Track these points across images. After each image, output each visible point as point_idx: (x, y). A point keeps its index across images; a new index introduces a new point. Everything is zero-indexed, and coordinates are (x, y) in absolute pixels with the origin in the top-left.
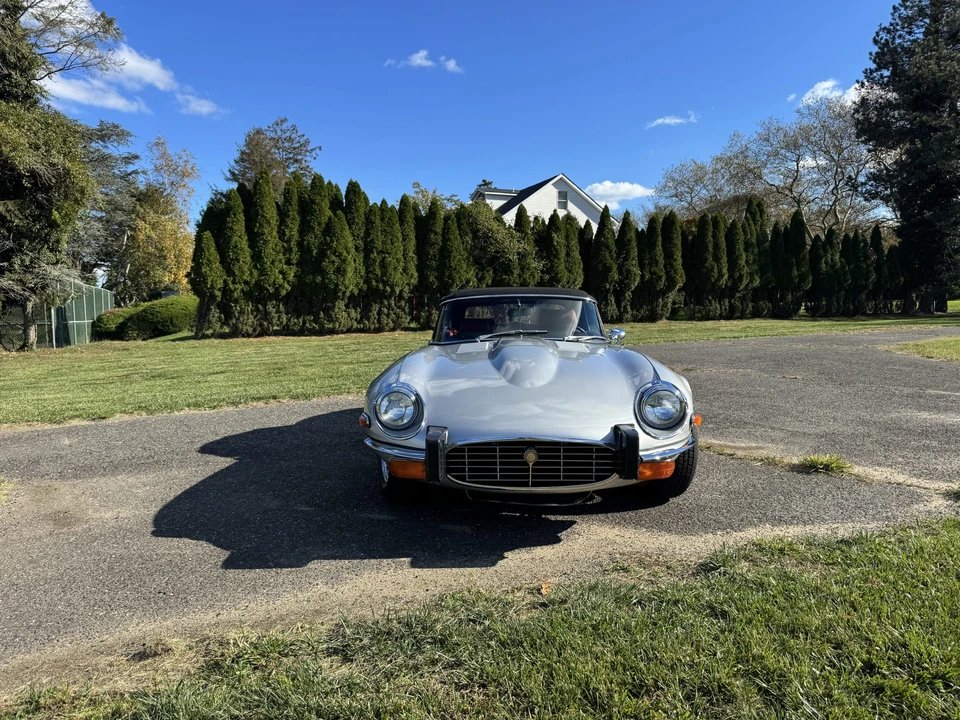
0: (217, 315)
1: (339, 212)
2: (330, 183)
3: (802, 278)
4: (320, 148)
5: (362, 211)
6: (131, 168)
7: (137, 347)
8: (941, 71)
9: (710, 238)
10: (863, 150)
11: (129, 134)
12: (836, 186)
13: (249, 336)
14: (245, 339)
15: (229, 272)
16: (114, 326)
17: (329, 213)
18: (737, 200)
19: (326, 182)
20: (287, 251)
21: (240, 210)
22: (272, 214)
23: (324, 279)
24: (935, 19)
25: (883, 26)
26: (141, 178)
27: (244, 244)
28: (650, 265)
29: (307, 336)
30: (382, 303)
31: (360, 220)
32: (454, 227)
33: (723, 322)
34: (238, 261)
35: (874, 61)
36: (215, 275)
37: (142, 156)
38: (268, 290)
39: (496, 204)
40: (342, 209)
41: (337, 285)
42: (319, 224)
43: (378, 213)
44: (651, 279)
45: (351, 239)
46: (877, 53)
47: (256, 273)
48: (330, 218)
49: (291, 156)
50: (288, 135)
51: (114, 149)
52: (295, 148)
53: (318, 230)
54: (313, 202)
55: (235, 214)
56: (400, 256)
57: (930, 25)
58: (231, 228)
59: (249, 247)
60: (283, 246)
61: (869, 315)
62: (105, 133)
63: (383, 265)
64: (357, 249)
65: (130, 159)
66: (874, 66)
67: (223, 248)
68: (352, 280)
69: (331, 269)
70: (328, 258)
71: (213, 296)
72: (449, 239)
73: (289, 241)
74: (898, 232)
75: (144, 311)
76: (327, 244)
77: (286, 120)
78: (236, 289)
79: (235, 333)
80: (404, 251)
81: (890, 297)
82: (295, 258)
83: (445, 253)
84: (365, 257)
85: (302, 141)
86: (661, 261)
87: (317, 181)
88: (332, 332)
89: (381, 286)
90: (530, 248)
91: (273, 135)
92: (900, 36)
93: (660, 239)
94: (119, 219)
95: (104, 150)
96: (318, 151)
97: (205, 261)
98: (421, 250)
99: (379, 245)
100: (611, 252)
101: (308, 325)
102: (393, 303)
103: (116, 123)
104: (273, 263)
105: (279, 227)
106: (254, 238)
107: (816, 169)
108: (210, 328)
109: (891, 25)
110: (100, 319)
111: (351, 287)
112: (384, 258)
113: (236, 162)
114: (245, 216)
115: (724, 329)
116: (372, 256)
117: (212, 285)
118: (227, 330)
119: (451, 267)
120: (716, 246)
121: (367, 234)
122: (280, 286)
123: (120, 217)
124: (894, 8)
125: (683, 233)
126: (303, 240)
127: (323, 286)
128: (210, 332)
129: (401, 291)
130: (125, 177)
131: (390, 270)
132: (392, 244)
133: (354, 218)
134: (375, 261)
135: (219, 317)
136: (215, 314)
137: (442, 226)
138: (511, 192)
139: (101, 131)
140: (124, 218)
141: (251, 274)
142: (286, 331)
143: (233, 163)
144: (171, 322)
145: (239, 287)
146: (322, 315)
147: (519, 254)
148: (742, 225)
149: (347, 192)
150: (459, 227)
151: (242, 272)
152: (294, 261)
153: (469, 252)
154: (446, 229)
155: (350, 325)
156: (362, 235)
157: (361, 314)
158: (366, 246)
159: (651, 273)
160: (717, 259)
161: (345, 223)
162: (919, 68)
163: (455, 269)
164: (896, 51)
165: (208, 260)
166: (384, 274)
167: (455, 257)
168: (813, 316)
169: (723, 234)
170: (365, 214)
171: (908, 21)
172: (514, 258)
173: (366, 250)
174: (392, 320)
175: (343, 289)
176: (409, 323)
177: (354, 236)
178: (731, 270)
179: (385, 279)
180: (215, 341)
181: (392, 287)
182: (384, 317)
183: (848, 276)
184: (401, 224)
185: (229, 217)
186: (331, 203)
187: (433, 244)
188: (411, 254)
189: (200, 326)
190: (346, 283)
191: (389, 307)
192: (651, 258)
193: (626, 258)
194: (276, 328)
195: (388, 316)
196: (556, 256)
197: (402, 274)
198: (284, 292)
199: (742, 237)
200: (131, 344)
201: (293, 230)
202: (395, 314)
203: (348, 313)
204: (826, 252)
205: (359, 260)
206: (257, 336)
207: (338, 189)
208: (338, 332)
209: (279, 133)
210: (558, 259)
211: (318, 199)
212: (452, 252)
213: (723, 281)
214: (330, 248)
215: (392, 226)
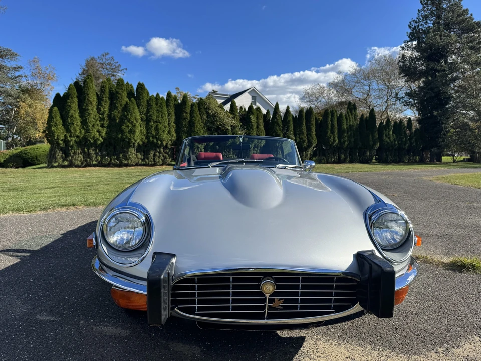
0: (60, 155)
1: (132, 99)
2: (127, 83)
3: (375, 144)
4: (126, 69)
5: (145, 99)
6: (17, 74)
7: (11, 172)
8: (442, 41)
9: (329, 122)
10: (402, 82)
11: (16, 55)
12: (388, 99)
13: (78, 167)
14: (76, 169)
15: (68, 130)
16: (3, 160)
17: (126, 99)
18: (341, 104)
19: (125, 83)
20: (102, 119)
21: (75, 96)
22: (93, 99)
23: (122, 135)
24: (439, 17)
25: (413, 19)
26: (23, 79)
27: (77, 115)
28: (299, 134)
29: (112, 167)
30: (156, 150)
31: (144, 104)
32: (197, 110)
33: (335, 165)
34: (73, 124)
35: (409, 37)
36: (60, 132)
37: (25, 67)
38: (90, 141)
39: (220, 101)
40: (134, 97)
41: (130, 139)
42: (121, 105)
43: (154, 100)
44: (300, 141)
45: (139, 114)
46: (411, 33)
47: (83, 131)
48: (127, 102)
49: (110, 73)
50: (109, 61)
51: (8, 63)
52: (112, 69)
53: (120, 109)
54: (117, 93)
55: (72, 98)
56: (166, 124)
57: (436, 19)
58: (70, 106)
59: (80, 117)
60: (100, 117)
61: (405, 163)
62: (3, 54)
63: (157, 129)
64: (142, 120)
65: (18, 68)
66: (408, 39)
67: (65, 117)
68: (138, 137)
69: (127, 130)
70: (126, 124)
71: (58, 144)
72: (194, 117)
73: (103, 114)
74: (419, 121)
75: (21, 152)
76: (125, 116)
77: (108, 54)
78: (71, 140)
79: (71, 165)
80: (169, 121)
81: (415, 155)
82: (106, 123)
83: (192, 124)
84: (146, 124)
85: (117, 65)
86: (305, 132)
87: (120, 82)
88: (127, 166)
89: (155, 141)
90: (236, 122)
91: (101, 61)
92: (422, 25)
93: (304, 121)
95: (2, 63)
96: (125, 71)
97: (53, 124)
98: (178, 121)
99: (154, 118)
100: (279, 127)
101: (113, 161)
102: (162, 150)
103: (8, 48)
104: (93, 126)
105: (98, 106)
106: (83, 112)
107: (378, 90)
108: (56, 162)
109: (417, 18)
111: (138, 141)
112: (157, 126)
113: (80, 74)
114: (78, 99)
115: (337, 168)
116: (150, 124)
117: (57, 138)
118: (66, 163)
119: (195, 131)
120: (333, 126)
121: (148, 112)
122: (97, 139)
123: (10, 100)
124: (419, 10)
125: (316, 119)
126: (111, 114)
127: (123, 140)
128: (56, 165)
129: (167, 144)
130: (14, 78)
131: (161, 132)
132: (162, 118)
133: (141, 103)
134: (152, 127)
135: (62, 156)
136: (59, 154)
137: (190, 109)
138: (227, 95)
140: (13, 101)
141: (80, 132)
142: (100, 165)
143: (78, 75)
144: (36, 159)
145: (73, 139)
146: (121, 156)
147: (232, 126)
148: (345, 115)
149: (137, 88)
150: (200, 110)
151: (75, 131)
152: (106, 126)
153: (205, 124)
154: (192, 111)
155: (137, 161)
156: (145, 112)
157: (144, 156)
158: (147, 118)
159: (300, 139)
160: (333, 133)
161: (136, 105)
162: (432, 40)
163: (197, 133)
164: (419, 31)
165: (56, 124)
166: (157, 134)
167: (197, 126)
168: (379, 163)
169: (336, 120)
170: (147, 101)
171: (426, 17)
172: (229, 128)
173: (147, 120)
174: (162, 160)
175: (134, 142)
176: (171, 162)
177: (140, 112)
178: (339, 138)
179: (157, 137)
180: (59, 170)
181: (162, 141)
182: (157, 158)
183: (397, 143)
184: (167, 107)
185: (68, 99)
186: (128, 94)
187: (185, 119)
188: (173, 124)
189: (50, 161)
190: (135, 138)
191: (160, 153)
192: (300, 131)
193: (287, 130)
194: (94, 163)
195: (159, 157)
196: (251, 128)
197: (167, 134)
198: (99, 142)
199: (345, 121)
200: (9, 170)
201: (106, 108)
202: (163, 156)
203: (137, 155)
204: (386, 130)
205: (143, 126)
206: (83, 167)
207: (132, 87)
208: (130, 166)
209: (104, 60)
210: (253, 130)
211: (120, 91)
212: (195, 123)
213: (336, 144)
214: (126, 118)
215: (162, 107)
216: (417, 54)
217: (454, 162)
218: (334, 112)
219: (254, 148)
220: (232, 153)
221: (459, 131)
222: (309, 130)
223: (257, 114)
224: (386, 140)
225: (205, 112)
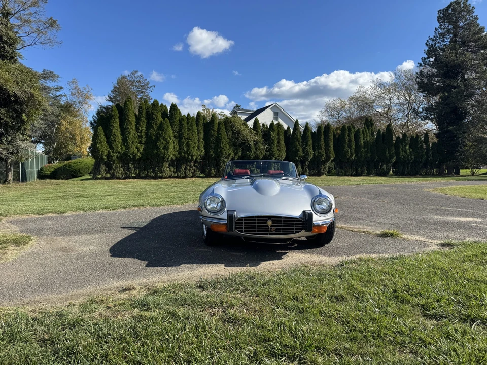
0: (104, 168)
1: (166, 119)
2: (162, 105)
3: (391, 157)
4: (154, 86)
5: (178, 118)
6: (58, 94)
7: (63, 183)
8: (457, 60)
9: (347, 136)
10: (421, 96)
11: (58, 76)
12: (409, 113)
13: (119, 179)
14: (117, 181)
15: (111, 147)
16: (49, 173)
17: (161, 119)
18: (361, 118)
19: (160, 104)
20: (140, 137)
21: (117, 117)
22: (133, 119)
23: (158, 151)
24: (455, 35)
25: (430, 37)
26: (64, 98)
27: (119, 133)
28: (318, 149)
29: (149, 179)
30: (187, 164)
31: (177, 123)
32: (223, 127)
33: (353, 178)
34: (115, 141)
35: (426, 54)
36: (104, 149)
37: (65, 87)
38: (130, 157)
39: (244, 117)
40: (168, 117)
41: (164, 154)
42: (156, 124)
43: (186, 120)
44: (318, 155)
45: (172, 132)
46: (428, 50)
47: (124, 148)
48: (161, 122)
49: (140, 89)
50: (138, 79)
51: (49, 84)
52: (142, 86)
53: (155, 127)
54: (153, 113)
55: (114, 119)
56: (196, 141)
57: (452, 38)
58: (112, 125)
59: (121, 135)
60: (138, 135)
61: (423, 175)
62: (46, 76)
63: (188, 145)
64: (175, 137)
65: (59, 88)
66: (426, 56)
67: (108, 134)
68: (172, 152)
69: (162, 146)
70: (160, 141)
71: (102, 159)
72: (220, 134)
73: (141, 132)
74: (437, 136)
75: (65, 165)
76: (160, 134)
77: (137, 72)
78: (114, 156)
79: (113, 177)
80: (198, 138)
81: (432, 168)
82: (143, 140)
83: (218, 140)
84: (179, 141)
85: (146, 82)
86: (323, 147)
87: (155, 103)
88: (161, 178)
89: (186, 155)
90: (259, 138)
91: (131, 79)
92: (439, 42)
93: (323, 136)
94: (52, 119)
95: (45, 84)
97: (99, 141)
98: (206, 138)
99: (186, 135)
100: (299, 142)
101: (149, 174)
102: (192, 164)
103: (51, 71)
104: (133, 143)
105: (136, 125)
106: (124, 131)
107: (399, 105)
108: (100, 174)
109: (434, 37)
110: (42, 169)
111: (172, 156)
112: (188, 142)
113: (112, 92)
114: (119, 119)
115: (353, 180)
116: (182, 141)
117: (102, 153)
118: (108, 176)
119: (221, 147)
120: (350, 141)
121: (180, 130)
122: (136, 154)
123: (52, 118)
124: (436, 29)
125: (334, 134)
126: (148, 132)
127: (158, 155)
128: (100, 177)
129: (196, 158)
130: (55, 98)
131: (191, 148)
132: (192, 135)
133: (174, 122)
134: (183, 143)
135: (105, 169)
136: (103, 168)
137: (217, 127)
138: (250, 111)
139: (44, 74)
140: (55, 119)
141: (122, 148)
142: (138, 177)
143: (110, 92)
144: (79, 171)
145: (115, 154)
146: (156, 169)
147: (255, 141)
148: (363, 131)
149: (171, 109)
150: (226, 128)
151: (117, 147)
152: (143, 142)
153: (230, 140)
154: (219, 129)
155: (170, 174)
156: (178, 130)
157: (176, 169)
158: (179, 136)
159: (318, 153)
160: (350, 147)
161: (169, 125)
162: (447, 58)
163: (223, 148)
164: (436, 49)
165: (100, 141)
166: (188, 150)
167: (223, 142)
168: (396, 175)
169: (353, 135)
170: (179, 120)
171: (443, 35)
172: (252, 144)
173: (179, 137)
174: (192, 172)
175: (168, 156)
176: (200, 174)
177: (174, 131)
178: (356, 152)
179: (188, 152)
180: (103, 181)
181: (192, 156)
182: (188, 171)
183: (413, 156)
184: (197, 126)
185: (111, 120)
186: (162, 114)
187: (213, 136)
188: (202, 140)
189: (95, 174)
190: (169, 153)
191: (190, 166)
192: (318, 145)
193: (306, 145)
194: (133, 175)
196: (273, 143)
197: (197, 150)
198: (138, 157)
199: (363, 136)
200: (60, 181)
201: (143, 127)
202: (193, 169)
203: (170, 169)
204: (402, 144)
205: (176, 143)
206: (123, 179)
207: (166, 108)
208: (164, 178)
209: (134, 78)
210: (274, 145)
211: (155, 112)
212: (221, 140)
213: (353, 158)
214: (161, 136)
215: (192, 126)
217: (473, 175)
218: (352, 127)
222: (327, 145)
223: (279, 130)
224: (402, 153)
225: (230, 130)
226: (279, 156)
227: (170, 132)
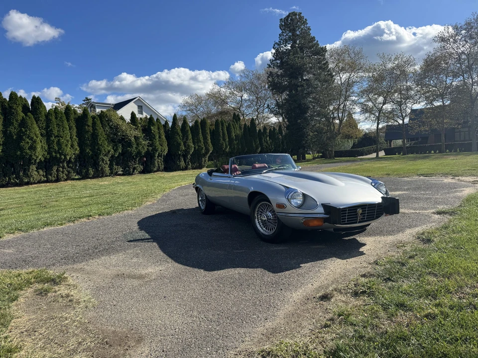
1: (29, 114)
3: (257, 148)
9: (221, 130)
17: (22, 114)
23: (22, 152)
28: (198, 142)
29: (11, 187)
30: (59, 165)
31: (43, 118)
32: (98, 122)
40: (30, 112)
41: (31, 156)
42: (17, 121)
43: (53, 115)
44: (198, 148)
45: (38, 129)
48: (23, 117)
53: (16, 124)
54: (11, 108)
56: (68, 138)
63: (59, 143)
64: (42, 135)
68: (40, 153)
69: (27, 146)
70: (24, 140)
72: (96, 129)
76: (23, 132)
80: (71, 135)
83: (95, 136)
84: (47, 139)
86: (202, 140)
87: (13, 96)
88: (28, 184)
89: (58, 155)
90: (138, 133)
93: (200, 130)
98: (80, 134)
99: (55, 132)
100: (179, 136)
101: (12, 180)
102: (65, 165)
111: (40, 157)
112: (59, 140)
116: (52, 139)
119: (98, 144)
121: (48, 126)
126: (6, 130)
127: (22, 157)
129: (70, 158)
131: (63, 146)
132: (63, 132)
133: (39, 117)
134: (53, 141)
137: (91, 122)
146: (21, 174)
147: (135, 137)
148: (233, 125)
150: (101, 122)
152: (2, 143)
153: (108, 136)
154: (94, 124)
155: (39, 178)
156: (44, 127)
157: (45, 172)
158: (47, 133)
159: (198, 146)
160: (224, 140)
161: (34, 120)
163: (101, 145)
166: (60, 149)
167: (100, 139)
169: (225, 129)
170: (45, 115)
171: (286, 41)
172: (133, 139)
173: (48, 135)
174: (66, 174)
175: (35, 158)
176: (75, 176)
177: (39, 128)
178: (230, 144)
179: (60, 151)
181: (65, 156)
182: (61, 173)
183: (273, 146)
184: (68, 121)
186: (23, 108)
187: (88, 132)
188: (75, 137)
190: (37, 154)
191: (63, 168)
192: (197, 139)
193: (187, 139)
195: (63, 172)
196: (154, 138)
197: (70, 148)
199: (233, 130)
202: (67, 171)
203: (38, 172)
204: (263, 136)
205: (44, 141)
207: (26, 101)
208: (32, 184)
210: (156, 140)
211: (15, 106)
212: (98, 136)
213: (227, 150)
214: (25, 135)
215: (62, 122)
216: (280, 72)
217: (314, 158)
218: (224, 122)
219: (158, 157)
220: (137, 162)
221: (316, 135)
222: (205, 138)
223: (158, 125)
224: (265, 144)
225: (107, 125)
226: (161, 151)
227: (36, 130)
